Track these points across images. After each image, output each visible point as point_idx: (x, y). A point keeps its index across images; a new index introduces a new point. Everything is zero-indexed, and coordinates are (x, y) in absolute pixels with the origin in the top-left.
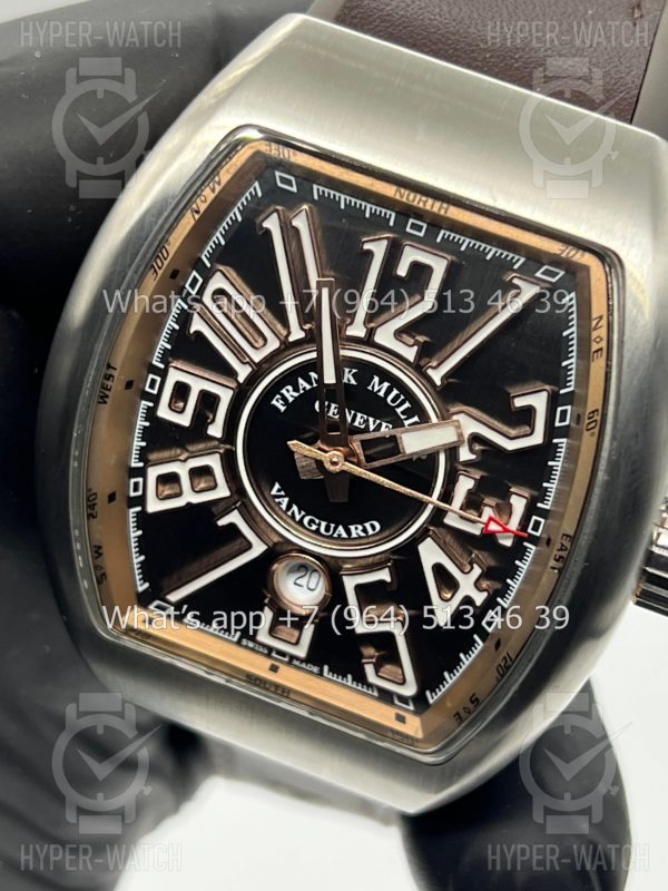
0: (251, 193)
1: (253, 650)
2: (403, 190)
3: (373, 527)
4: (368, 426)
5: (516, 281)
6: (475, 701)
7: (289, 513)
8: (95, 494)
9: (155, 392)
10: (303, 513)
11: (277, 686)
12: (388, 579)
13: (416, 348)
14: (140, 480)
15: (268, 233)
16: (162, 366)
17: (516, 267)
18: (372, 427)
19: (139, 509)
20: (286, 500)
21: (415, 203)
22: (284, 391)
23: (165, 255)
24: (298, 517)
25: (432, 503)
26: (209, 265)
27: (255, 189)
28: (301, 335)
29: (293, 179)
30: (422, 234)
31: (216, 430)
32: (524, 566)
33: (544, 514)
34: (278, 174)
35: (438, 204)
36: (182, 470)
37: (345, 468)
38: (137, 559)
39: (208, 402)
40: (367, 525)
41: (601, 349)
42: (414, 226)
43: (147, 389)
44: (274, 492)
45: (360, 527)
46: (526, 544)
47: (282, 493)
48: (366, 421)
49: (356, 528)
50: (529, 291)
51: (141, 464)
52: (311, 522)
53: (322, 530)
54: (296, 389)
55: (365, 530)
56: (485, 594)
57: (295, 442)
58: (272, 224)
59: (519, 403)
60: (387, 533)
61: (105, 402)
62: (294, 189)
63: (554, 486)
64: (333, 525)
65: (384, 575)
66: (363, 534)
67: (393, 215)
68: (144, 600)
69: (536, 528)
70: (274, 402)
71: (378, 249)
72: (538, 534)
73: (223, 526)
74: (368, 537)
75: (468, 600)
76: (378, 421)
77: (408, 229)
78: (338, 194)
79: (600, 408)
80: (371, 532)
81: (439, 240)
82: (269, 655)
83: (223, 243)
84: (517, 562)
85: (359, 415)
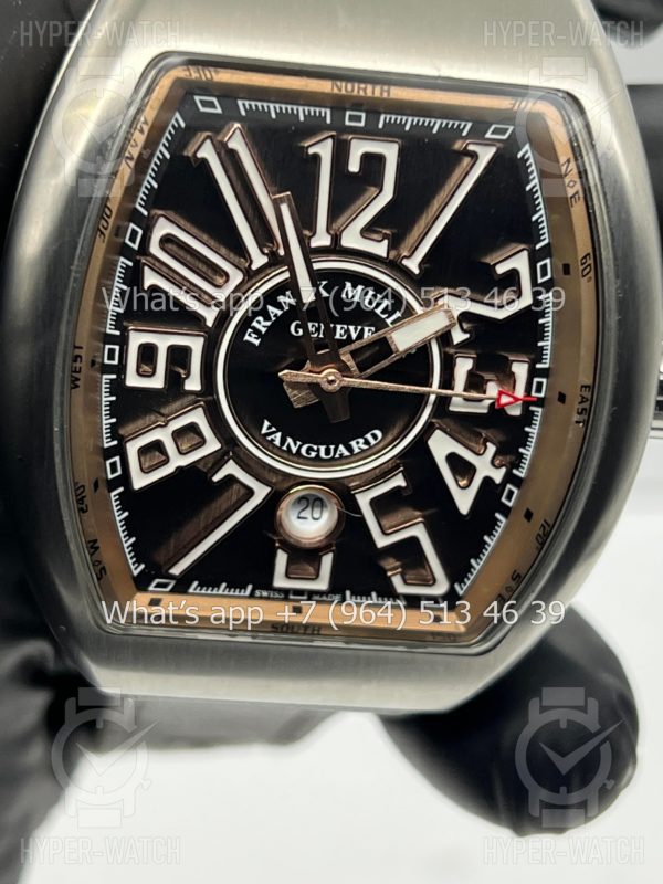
0: (173, 126)
1: (268, 598)
2: (339, 83)
3: (375, 437)
4: (349, 336)
5: (471, 148)
6: (517, 577)
7: (285, 448)
8: (83, 486)
9: (116, 362)
10: (299, 443)
11: (306, 626)
12: (403, 484)
13: (386, 242)
14: (117, 459)
15: (204, 162)
16: (118, 333)
17: (464, 133)
18: (354, 336)
19: (121, 489)
20: (279, 435)
21: (355, 93)
22: (255, 324)
23: (109, 213)
24: (294, 449)
25: (433, 393)
26: (145, 213)
27: (177, 120)
28: (265, 260)
29: (215, 100)
30: (362, 124)
31: (193, 384)
32: (533, 431)
33: (545, 373)
34: (197, 98)
35: (378, 89)
36: (164, 435)
37: (344, 384)
38: (128, 544)
39: (179, 356)
40: (369, 436)
41: (577, 193)
42: (352, 118)
43: (106, 361)
44: (264, 431)
45: (361, 441)
46: (532, 408)
47: (274, 429)
48: (347, 331)
49: (358, 443)
50: (486, 155)
51: (115, 443)
52: (309, 450)
53: (322, 455)
54: (267, 318)
55: (367, 442)
56: (503, 470)
57: (286, 371)
58: (207, 152)
59: (501, 269)
60: (390, 438)
61: (77, 386)
62: (219, 110)
63: (549, 343)
64: (332, 447)
65: (399, 481)
66: (365, 447)
67: (329, 112)
68: (141, 583)
69: (539, 390)
70: (247, 338)
71: (325, 150)
72: (542, 395)
73: (218, 481)
74: (371, 448)
75: (487, 481)
76: (359, 328)
77: (347, 123)
78: (265, 104)
79: (590, 250)
80: (373, 442)
81: (381, 126)
82: (286, 599)
83: (156, 185)
84: (527, 429)
85: (339, 327)
